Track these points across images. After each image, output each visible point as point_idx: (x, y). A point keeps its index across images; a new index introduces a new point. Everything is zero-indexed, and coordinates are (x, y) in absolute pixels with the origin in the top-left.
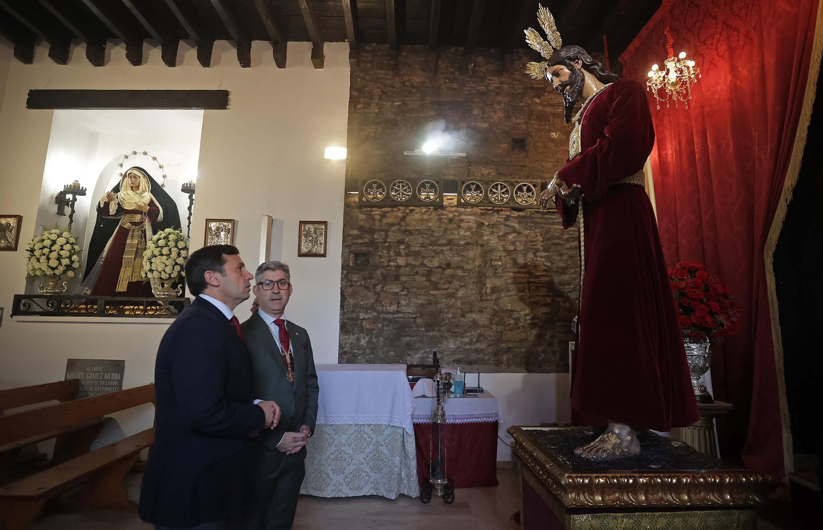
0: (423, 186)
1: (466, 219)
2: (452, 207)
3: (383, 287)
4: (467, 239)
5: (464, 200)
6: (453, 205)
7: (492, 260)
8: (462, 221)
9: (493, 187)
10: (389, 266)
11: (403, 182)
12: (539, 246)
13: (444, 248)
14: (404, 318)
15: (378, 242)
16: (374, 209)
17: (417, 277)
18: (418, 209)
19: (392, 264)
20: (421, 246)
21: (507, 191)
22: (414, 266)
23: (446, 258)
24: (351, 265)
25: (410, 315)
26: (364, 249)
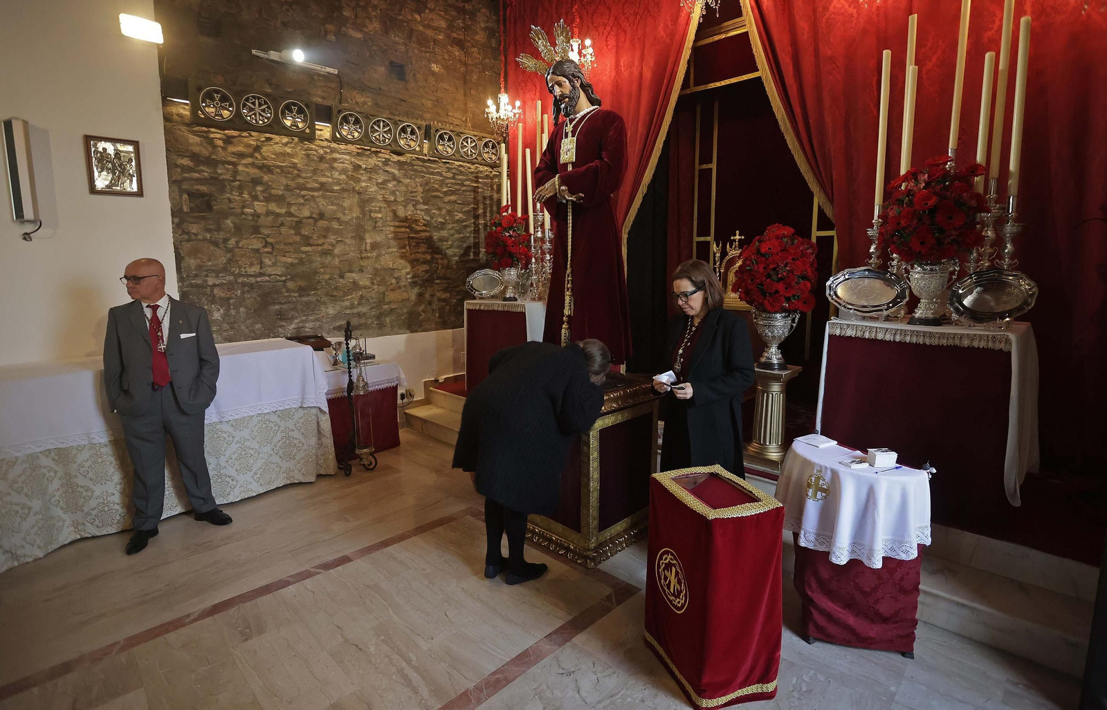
0: (288, 108)
1: (339, 159)
2: (322, 140)
3: (237, 242)
4: (341, 184)
5: (339, 134)
6: (323, 138)
7: (371, 211)
8: (335, 160)
9: (374, 123)
10: (243, 213)
11: (259, 98)
12: (419, 198)
13: (315, 194)
14: (270, 282)
15: (224, 180)
16: (213, 130)
17: (283, 230)
18: (276, 138)
19: (247, 210)
20: (285, 190)
21: (390, 130)
22: (278, 215)
23: (318, 206)
24: (185, 210)
25: (278, 278)
26: (204, 188)
